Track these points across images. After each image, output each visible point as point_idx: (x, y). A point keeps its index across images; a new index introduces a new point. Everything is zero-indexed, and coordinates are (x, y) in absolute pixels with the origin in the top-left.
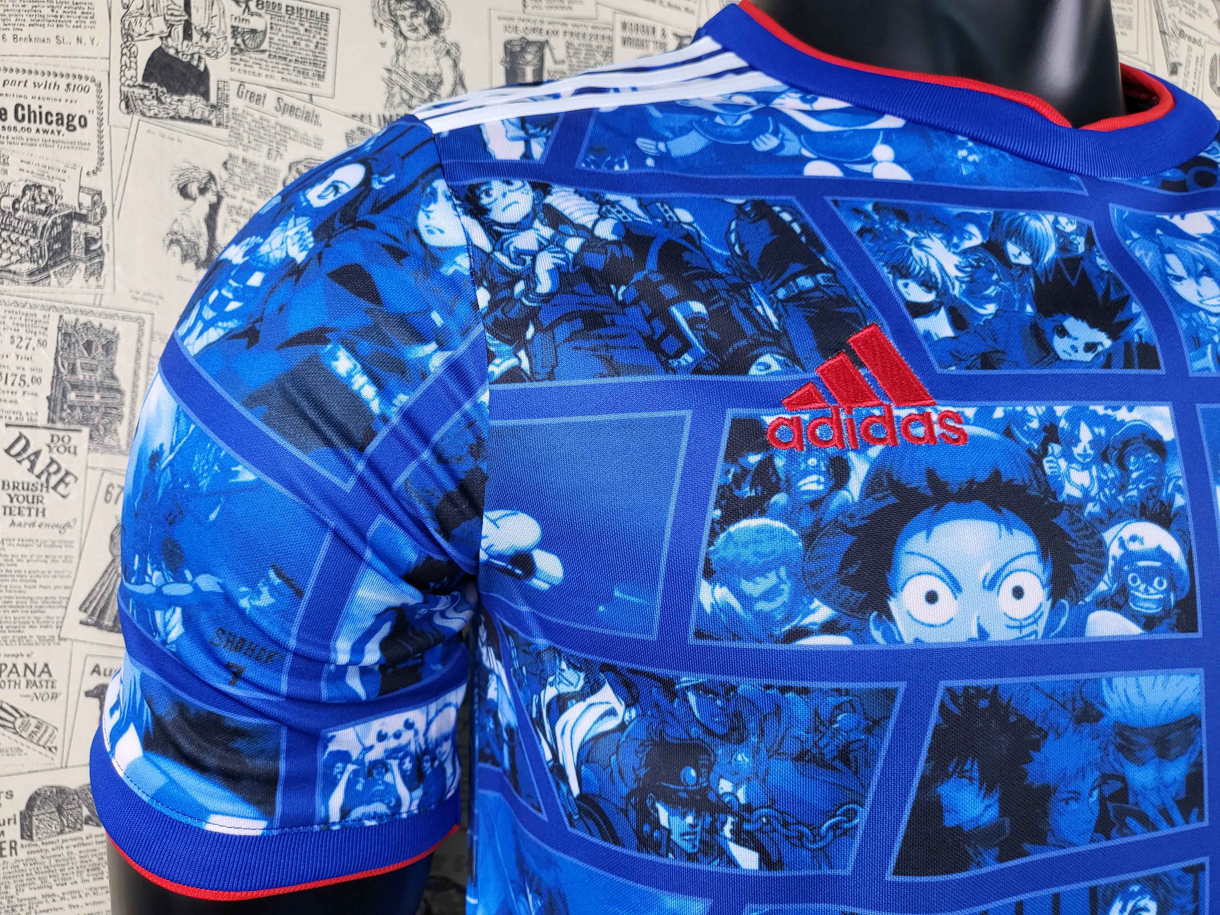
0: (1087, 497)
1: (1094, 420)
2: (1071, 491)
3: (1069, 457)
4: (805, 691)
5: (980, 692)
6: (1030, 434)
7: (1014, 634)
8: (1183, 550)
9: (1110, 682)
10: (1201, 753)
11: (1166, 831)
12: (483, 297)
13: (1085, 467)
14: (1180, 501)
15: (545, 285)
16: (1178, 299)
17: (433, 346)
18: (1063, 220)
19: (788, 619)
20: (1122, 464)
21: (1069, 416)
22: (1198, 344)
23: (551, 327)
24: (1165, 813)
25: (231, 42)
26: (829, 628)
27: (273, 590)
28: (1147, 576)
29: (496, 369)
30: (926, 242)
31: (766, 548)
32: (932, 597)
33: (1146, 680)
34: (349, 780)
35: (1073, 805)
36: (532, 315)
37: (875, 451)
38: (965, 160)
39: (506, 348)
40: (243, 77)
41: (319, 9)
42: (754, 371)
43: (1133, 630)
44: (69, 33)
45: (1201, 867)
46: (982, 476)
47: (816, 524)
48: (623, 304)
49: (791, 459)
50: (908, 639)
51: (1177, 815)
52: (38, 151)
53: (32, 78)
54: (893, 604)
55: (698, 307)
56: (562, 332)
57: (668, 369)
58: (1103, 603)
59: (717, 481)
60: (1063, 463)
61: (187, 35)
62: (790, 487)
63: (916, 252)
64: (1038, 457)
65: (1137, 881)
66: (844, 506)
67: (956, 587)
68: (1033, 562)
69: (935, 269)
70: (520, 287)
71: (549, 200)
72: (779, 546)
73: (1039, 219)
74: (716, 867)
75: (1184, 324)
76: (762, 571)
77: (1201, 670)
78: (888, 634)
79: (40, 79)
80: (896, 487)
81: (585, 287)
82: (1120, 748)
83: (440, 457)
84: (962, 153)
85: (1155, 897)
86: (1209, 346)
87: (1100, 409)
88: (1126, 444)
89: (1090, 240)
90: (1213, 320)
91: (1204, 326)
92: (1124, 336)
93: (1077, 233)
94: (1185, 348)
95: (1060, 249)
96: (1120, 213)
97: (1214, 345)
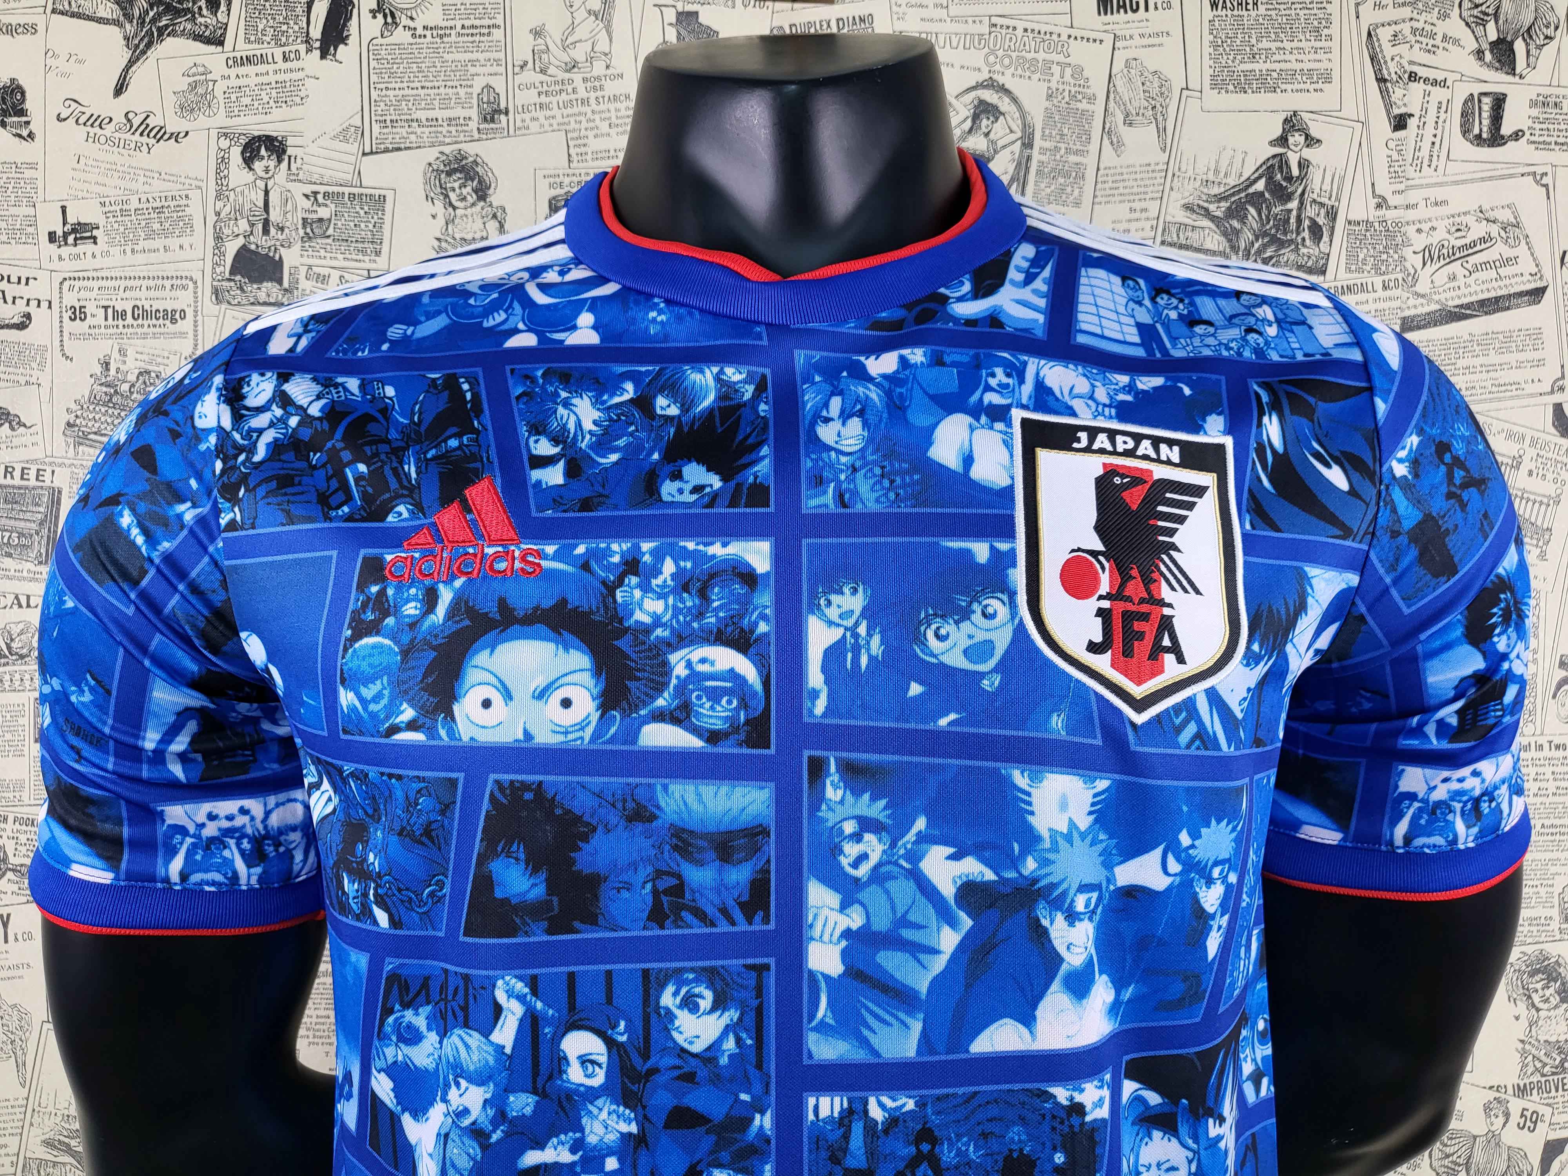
0: (657, 621)
1: (681, 555)
2: (640, 616)
3: (646, 588)
4: (399, 778)
5: (525, 786)
6: (609, 568)
7: (561, 738)
8: (760, 673)
9: (665, 788)
10: (768, 861)
11: (723, 927)
12: (219, 465)
13: (661, 596)
14: (763, 628)
15: (261, 454)
16: (815, 440)
17: (189, 504)
18: (729, 371)
19: (388, 718)
20: (703, 594)
21: (654, 552)
22: (819, 482)
23: (254, 488)
24: (725, 912)
25: (301, 232)
26: (412, 726)
27: (92, 690)
28: (715, 696)
29: (224, 520)
30: (575, 401)
31: (376, 660)
32: (487, 704)
33: (708, 790)
34: (188, 850)
35: (625, 894)
36: (244, 479)
37: (458, 583)
38: (654, 320)
39: (228, 505)
40: (310, 261)
41: (377, 192)
42: (390, 518)
43: (695, 743)
44: (173, 242)
45: (766, 967)
46: (547, 603)
47: (412, 641)
48: (314, 467)
49: (399, 589)
50: (465, 738)
51: (738, 915)
52: (150, 342)
53: (145, 283)
54: (456, 708)
55: (362, 468)
56: (261, 491)
57: (328, 518)
58: (660, 716)
59: (351, 607)
60: (637, 593)
61: (266, 231)
62: (395, 611)
63: (561, 410)
64: (611, 589)
65: (692, 970)
66: (433, 626)
67: (508, 695)
68: (587, 678)
69: (571, 426)
70: (242, 457)
71: (286, 387)
72: (385, 660)
73: (702, 372)
74: (368, 926)
75: (809, 464)
76: (371, 679)
77: (772, 785)
78: (451, 733)
79: (151, 283)
80: (471, 612)
81: (290, 456)
82: (675, 848)
83: (194, 588)
84: (653, 314)
85: (711, 986)
86: (832, 485)
87: (691, 545)
88: (712, 576)
89: (761, 388)
90: (844, 459)
91: (831, 466)
92: (738, 478)
93: (745, 382)
94: (804, 486)
95: (720, 398)
96: (808, 358)
97: (839, 483)
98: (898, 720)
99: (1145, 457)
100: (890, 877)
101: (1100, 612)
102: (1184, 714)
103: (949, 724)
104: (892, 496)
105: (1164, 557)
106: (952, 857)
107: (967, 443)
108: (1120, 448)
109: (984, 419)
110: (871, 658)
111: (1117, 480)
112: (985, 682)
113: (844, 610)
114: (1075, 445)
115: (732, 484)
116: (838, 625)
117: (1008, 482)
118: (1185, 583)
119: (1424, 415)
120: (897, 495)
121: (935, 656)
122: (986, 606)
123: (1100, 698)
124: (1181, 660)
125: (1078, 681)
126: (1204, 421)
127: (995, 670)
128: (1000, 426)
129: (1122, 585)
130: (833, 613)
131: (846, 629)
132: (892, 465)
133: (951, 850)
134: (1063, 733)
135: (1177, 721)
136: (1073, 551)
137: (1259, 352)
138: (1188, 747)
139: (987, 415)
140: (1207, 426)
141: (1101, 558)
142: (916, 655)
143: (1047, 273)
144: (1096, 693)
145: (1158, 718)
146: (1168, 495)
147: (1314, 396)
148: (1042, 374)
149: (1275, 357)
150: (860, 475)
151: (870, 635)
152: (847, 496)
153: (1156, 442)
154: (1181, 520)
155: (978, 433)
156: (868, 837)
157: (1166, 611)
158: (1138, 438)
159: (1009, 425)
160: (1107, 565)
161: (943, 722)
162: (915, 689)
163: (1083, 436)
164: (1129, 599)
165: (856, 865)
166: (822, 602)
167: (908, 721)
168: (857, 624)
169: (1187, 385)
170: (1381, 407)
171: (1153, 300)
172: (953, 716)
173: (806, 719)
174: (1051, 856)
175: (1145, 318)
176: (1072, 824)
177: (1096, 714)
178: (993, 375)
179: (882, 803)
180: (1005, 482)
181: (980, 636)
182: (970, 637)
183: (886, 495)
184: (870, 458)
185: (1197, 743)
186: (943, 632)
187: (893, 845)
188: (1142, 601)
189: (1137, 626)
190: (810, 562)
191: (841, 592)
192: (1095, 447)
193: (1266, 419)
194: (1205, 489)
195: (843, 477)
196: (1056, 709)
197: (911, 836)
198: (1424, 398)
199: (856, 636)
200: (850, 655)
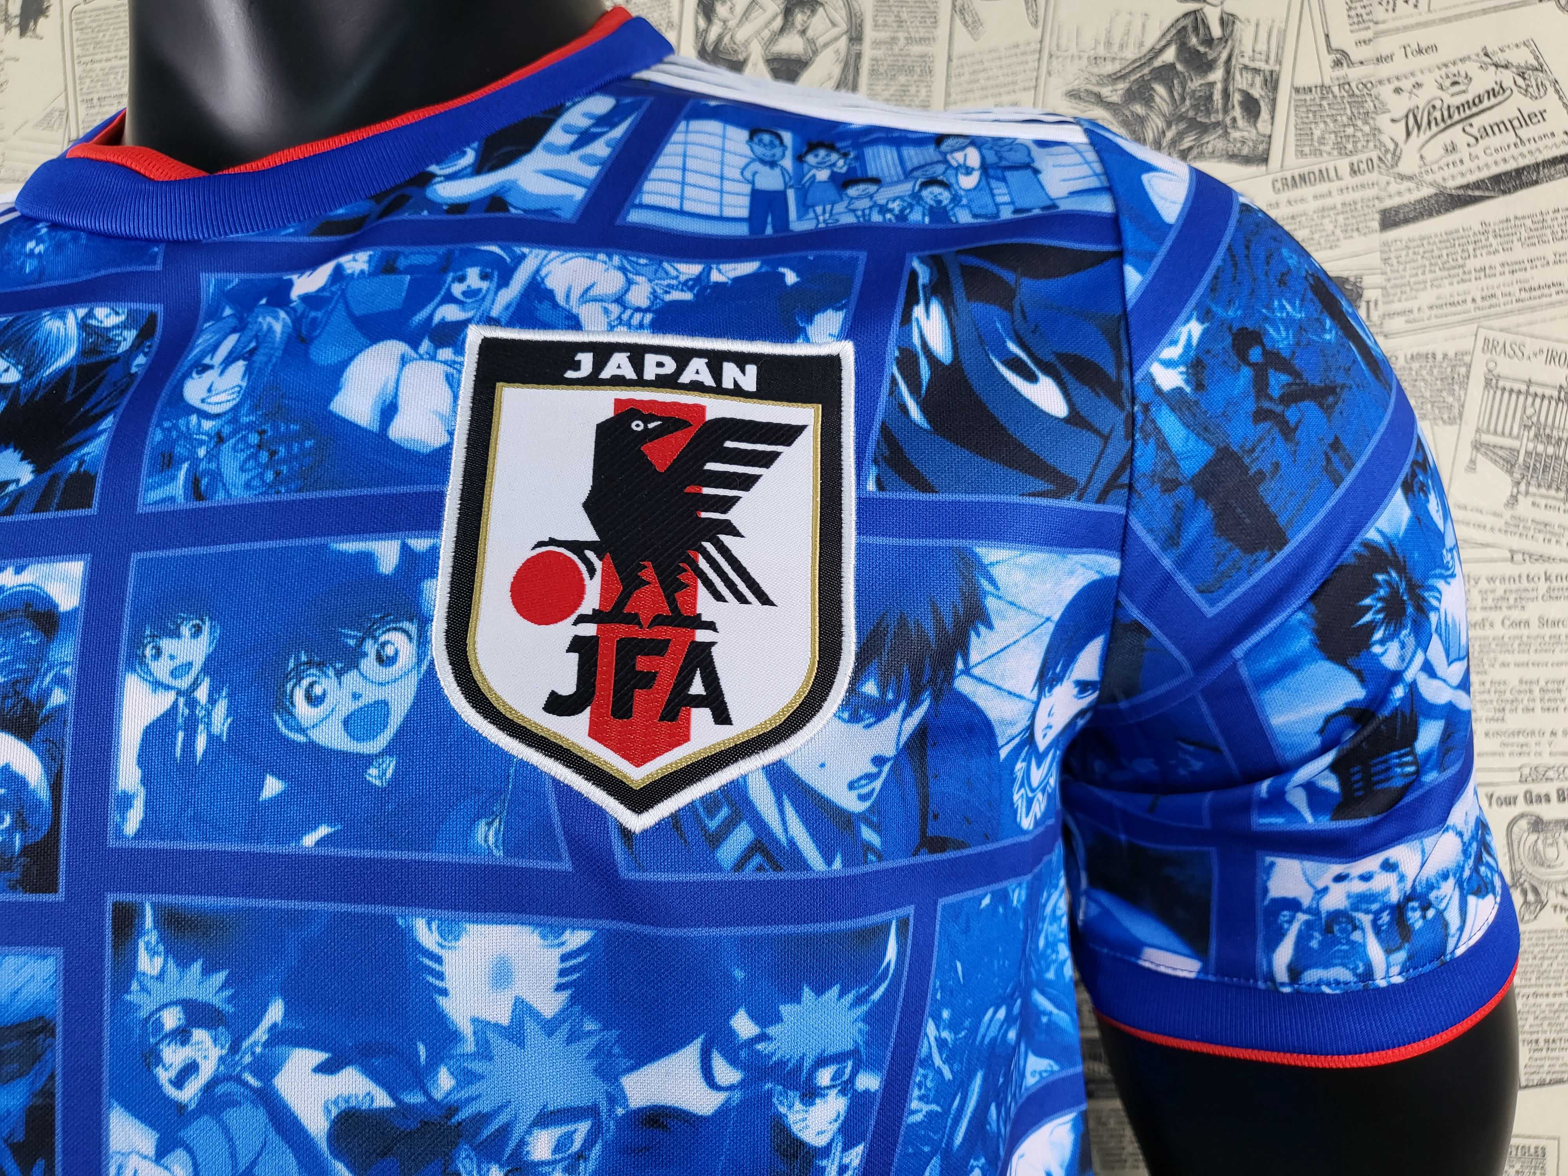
8: (47, 769)
10: (52, 1077)
14: (58, 697)
16: (177, 402)
18: (101, 312)
22: (167, 463)
38: (31, 253)
51: (10, 1165)
73: (63, 317)
75: (158, 436)
77: (59, 951)
84: (30, 245)
86: (185, 466)
89: (146, 333)
90: (207, 425)
91: (188, 436)
92: (57, 467)
93: (124, 326)
94: (144, 471)
95: (83, 352)
96: (220, 284)
97: (195, 461)
98: (245, 839)
99: (696, 387)
100: (230, 1102)
101: (577, 645)
102: (724, 812)
103: (319, 843)
104: (270, 476)
105: (708, 546)
106: (325, 1068)
107: (391, 384)
108: (650, 373)
109: (425, 345)
110: (212, 739)
111: (637, 426)
112: (373, 771)
113: (177, 662)
114: (570, 374)
115: (46, 476)
116: (168, 688)
117: (444, 439)
118: (742, 587)
119: (1212, 289)
120: (278, 474)
121: (302, 731)
122: (383, 645)
123: (564, 791)
124: (722, 717)
125: (524, 764)
126: (810, 320)
127: (388, 751)
128: (446, 353)
129: (625, 596)
130: (161, 669)
131: (179, 693)
132: (276, 428)
133: (319, 1057)
134: (499, 853)
135: (713, 824)
136: (540, 544)
137: (938, 212)
138: (739, 865)
139: (432, 340)
140: (811, 330)
141: (590, 554)
142: (276, 729)
143: (618, 132)
144: (556, 782)
145: (674, 819)
146: (729, 444)
147: (1015, 270)
148: (543, 273)
149: (964, 217)
150: (227, 447)
151: (212, 701)
152: (205, 481)
153: (716, 360)
154: (747, 482)
155: (410, 368)
156: (200, 1035)
157: (702, 636)
158: (683, 357)
159: (460, 350)
160: (598, 564)
161: (309, 840)
162: (272, 787)
163: (586, 360)
164: (633, 619)
165: (179, 1082)
166: (149, 652)
167: (259, 840)
168: (195, 685)
169: (792, 268)
170: (1134, 279)
171: (799, 158)
172: (323, 831)
173: (112, 843)
174: (477, 1066)
175: (770, 180)
176: (522, 1009)
177: (556, 820)
178: (462, 279)
179: (220, 977)
180: (438, 440)
181: (371, 695)
182: (356, 696)
183: (261, 476)
184: (245, 420)
185: (757, 859)
186: (318, 690)
187: (235, 1048)
188: (658, 621)
189: (642, 663)
190: (138, 587)
191: (176, 634)
192: (606, 374)
193: (918, 311)
194: (799, 429)
195: (202, 452)
196: (484, 812)
197: (260, 1034)
198: (1217, 261)
199: (192, 703)
200: (181, 735)
